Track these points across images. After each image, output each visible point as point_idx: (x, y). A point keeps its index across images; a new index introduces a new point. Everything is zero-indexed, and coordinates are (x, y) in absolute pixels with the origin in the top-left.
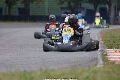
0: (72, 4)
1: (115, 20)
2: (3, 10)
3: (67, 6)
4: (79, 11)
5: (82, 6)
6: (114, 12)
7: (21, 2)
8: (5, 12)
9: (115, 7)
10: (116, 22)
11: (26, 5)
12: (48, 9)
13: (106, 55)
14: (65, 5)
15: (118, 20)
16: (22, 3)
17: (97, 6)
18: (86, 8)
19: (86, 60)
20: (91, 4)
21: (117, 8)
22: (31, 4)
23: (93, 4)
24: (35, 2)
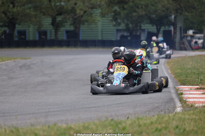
0: (130, 25)
1: (180, 44)
2: (48, 34)
3: (125, 28)
4: (138, 34)
5: (142, 28)
6: (179, 35)
7: (69, 24)
8: (51, 36)
9: (181, 28)
10: (182, 46)
11: (76, 27)
12: (102, 34)
13: (182, 94)
14: (123, 26)
15: (184, 44)
16: (71, 25)
17: (160, 28)
18: (146, 30)
19: (161, 101)
20: (153, 26)
21: (182, 29)
22: (82, 26)
23: (155, 26)
24: (86, 23)
